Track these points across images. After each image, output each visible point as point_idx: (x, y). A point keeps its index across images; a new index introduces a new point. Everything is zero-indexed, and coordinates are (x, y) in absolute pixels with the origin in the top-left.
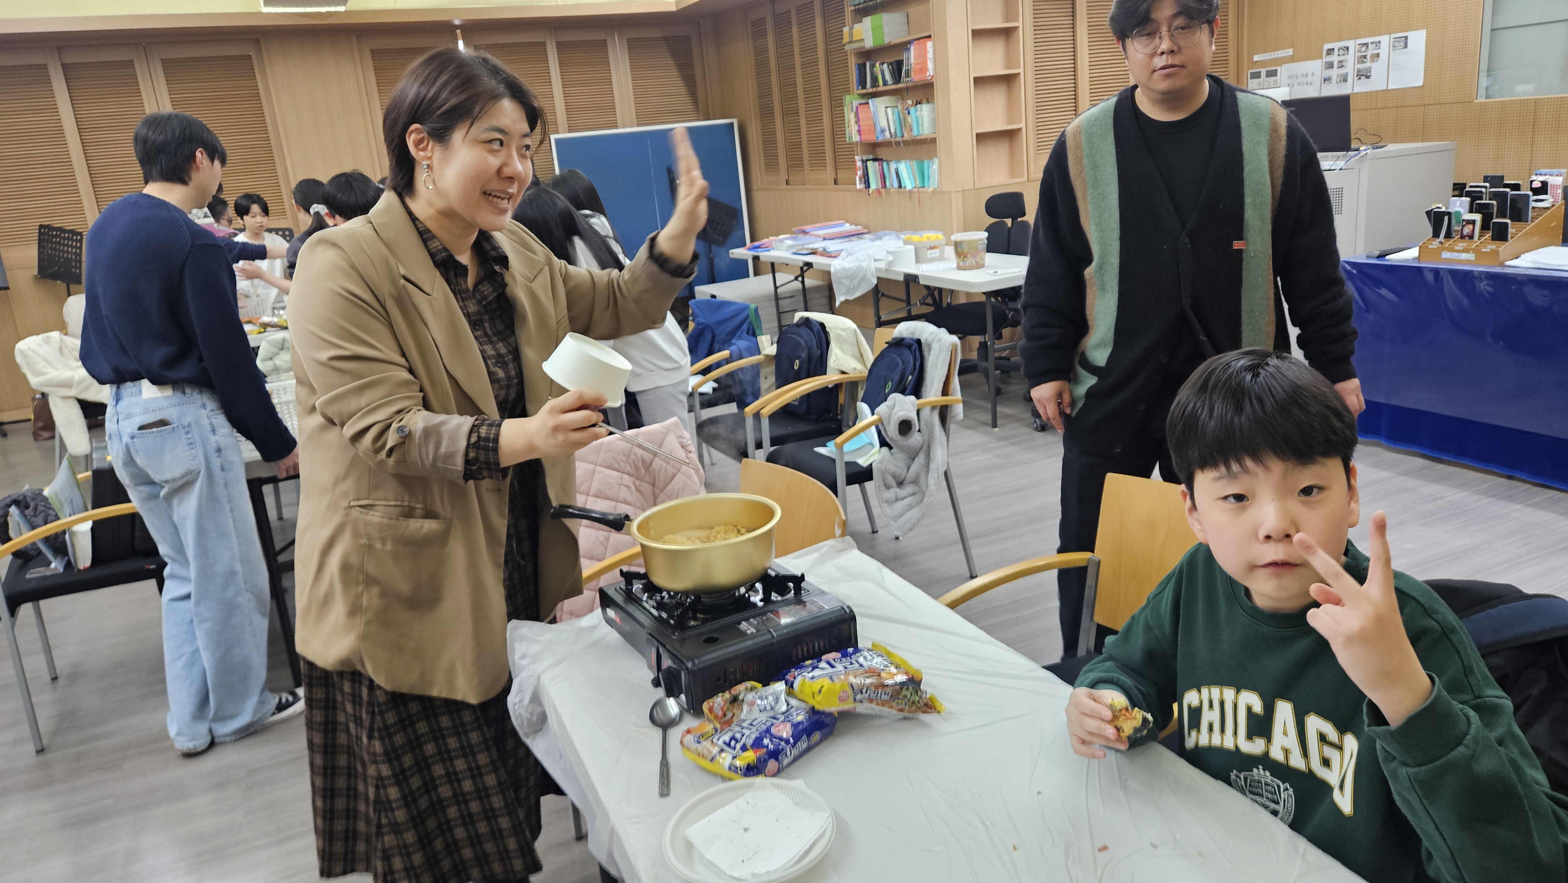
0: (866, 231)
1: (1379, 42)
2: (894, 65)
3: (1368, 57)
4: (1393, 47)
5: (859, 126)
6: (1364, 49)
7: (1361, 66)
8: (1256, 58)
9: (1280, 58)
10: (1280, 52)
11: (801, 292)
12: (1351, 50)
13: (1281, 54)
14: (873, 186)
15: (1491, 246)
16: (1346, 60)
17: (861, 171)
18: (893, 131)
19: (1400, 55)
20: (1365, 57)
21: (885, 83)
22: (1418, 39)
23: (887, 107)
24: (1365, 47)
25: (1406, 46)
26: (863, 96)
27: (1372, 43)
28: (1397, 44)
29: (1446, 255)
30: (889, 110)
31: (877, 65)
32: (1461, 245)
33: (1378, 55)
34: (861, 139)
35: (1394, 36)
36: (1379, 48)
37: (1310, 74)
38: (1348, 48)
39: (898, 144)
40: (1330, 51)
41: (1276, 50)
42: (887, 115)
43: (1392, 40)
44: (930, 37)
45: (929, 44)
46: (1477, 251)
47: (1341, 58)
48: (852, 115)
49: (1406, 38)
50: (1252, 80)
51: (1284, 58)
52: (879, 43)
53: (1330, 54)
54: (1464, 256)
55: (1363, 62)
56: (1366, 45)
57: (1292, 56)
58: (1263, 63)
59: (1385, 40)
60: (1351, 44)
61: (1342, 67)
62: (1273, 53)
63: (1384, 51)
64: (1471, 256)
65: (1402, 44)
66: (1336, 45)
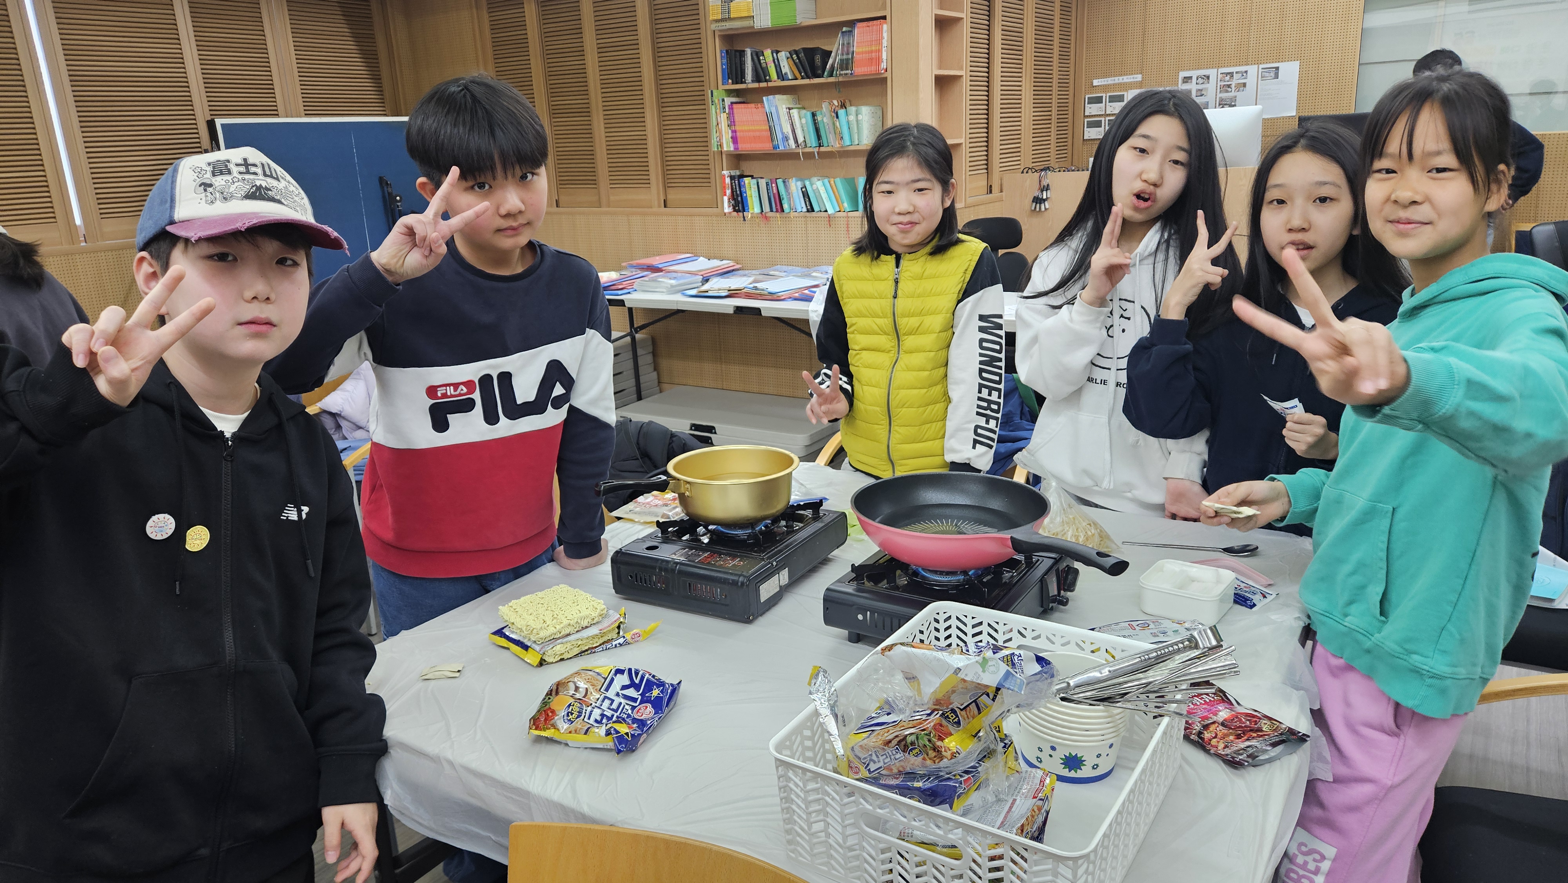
0: (738, 266)
1: (1246, 72)
2: (802, 55)
3: (1233, 87)
4: (1262, 77)
5: (734, 132)
6: (1227, 78)
7: (1224, 95)
8: (1096, 82)
9: (1126, 83)
10: (1125, 77)
11: (630, 348)
12: (1213, 79)
13: (1126, 79)
14: (754, 207)
16: (1206, 89)
17: (730, 190)
18: (801, 139)
19: (1271, 85)
20: (1229, 86)
21: (781, 76)
22: (1290, 70)
23: (790, 109)
24: (1229, 76)
25: (1276, 77)
26: (737, 93)
27: (1237, 73)
28: (1267, 74)
30: (795, 112)
31: (768, 53)
33: (1244, 85)
34: (736, 149)
35: (1261, 66)
36: (1246, 78)
38: (1208, 77)
39: (809, 156)
40: (1187, 80)
41: (1121, 75)
42: (790, 118)
43: (1260, 70)
44: (884, 18)
45: (885, 27)
47: (1200, 87)
48: (723, 117)
49: (1277, 68)
50: (1090, 106)
51: (1131, 83)
52: (785, 21)
53: (1187, 82)
55: (1227, 91)
56: (1231, 74)
57: (1141, 82)
58: (1105, 88)
59: (1252, 70)
60: (1212, 73)
61: (1202, 95)
62: (1116, 78)
63: (1251, 80)
65: (1272, 74)
66: (1194, 74)
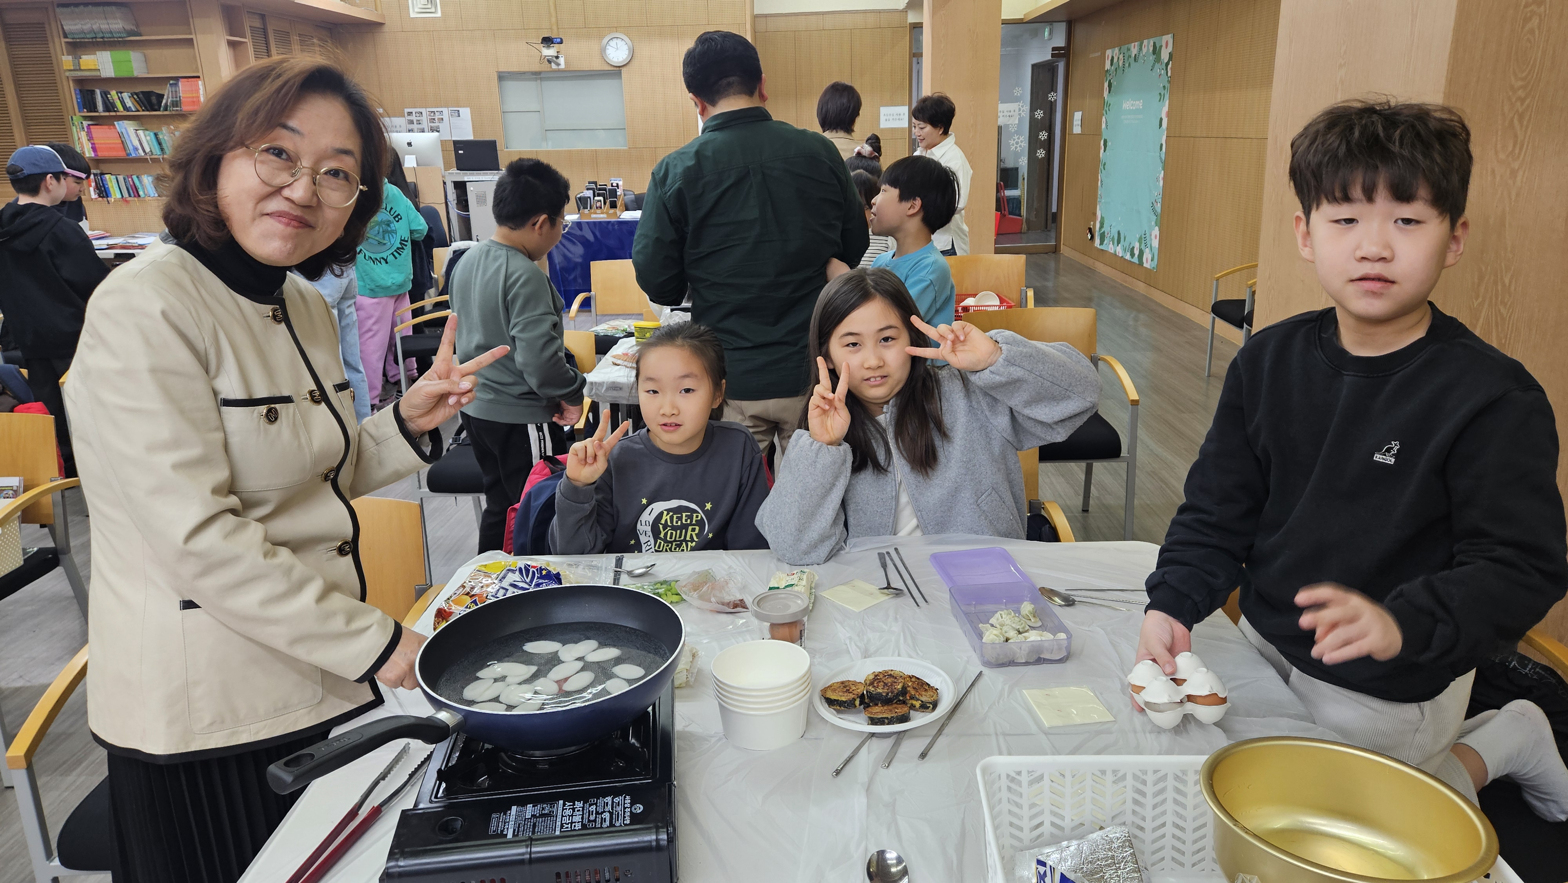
1: (442, 111)
2: (141, 96)
3: (436, 119)
4: (451, 116)
5: (93, 144)
6: (432, 114)
7: (432, 125)
12: (424, 114)
14: (115, 195)
15: (612, 211)
16: (422, 120)
18: (148, 150)
19: (457, 120)
20: (434, 119)
21: (126, 109)
22: (466, 112)
23: (136, 130)
25: (459, 116)
26: (92, 118)
27: (437, 112)
28: (454, 114)
29: (593, 216)
30: (141, 132)
31: (113, 93)
32: (599, 211)
33: (443, 119)
34: (96, 155)
35: (450, 109)
36: (443, 115)
37: (398, 126)
38: (422, 113)
40: (410, 114)
42: (138, 135)
43: (451, 111)
44: (198, 77)
45: (200, 83)
46: (607, 213)
47: (418, 118)
48: (83, 134)
49: (459, 111)
52: (125, 74)
54: (602, 216)
55: (433, 122)
56: (434, 112)
59: (445, 111)
60: (423, 111)
61: (420, 124)
63: (445, 117)
64: (604, 216)
65: (457, 114)
66: (414, 110)
